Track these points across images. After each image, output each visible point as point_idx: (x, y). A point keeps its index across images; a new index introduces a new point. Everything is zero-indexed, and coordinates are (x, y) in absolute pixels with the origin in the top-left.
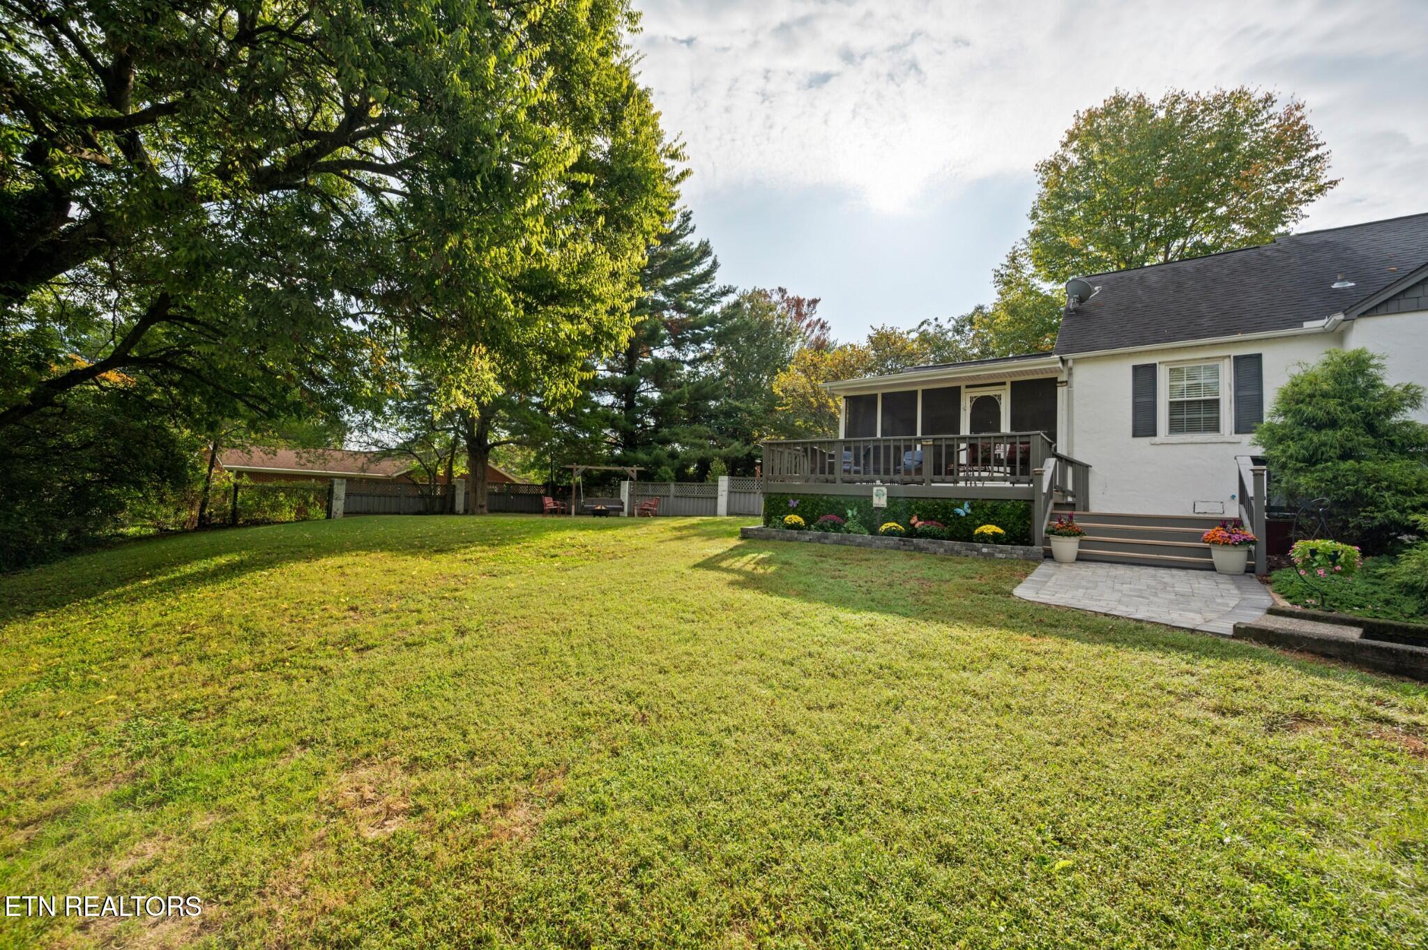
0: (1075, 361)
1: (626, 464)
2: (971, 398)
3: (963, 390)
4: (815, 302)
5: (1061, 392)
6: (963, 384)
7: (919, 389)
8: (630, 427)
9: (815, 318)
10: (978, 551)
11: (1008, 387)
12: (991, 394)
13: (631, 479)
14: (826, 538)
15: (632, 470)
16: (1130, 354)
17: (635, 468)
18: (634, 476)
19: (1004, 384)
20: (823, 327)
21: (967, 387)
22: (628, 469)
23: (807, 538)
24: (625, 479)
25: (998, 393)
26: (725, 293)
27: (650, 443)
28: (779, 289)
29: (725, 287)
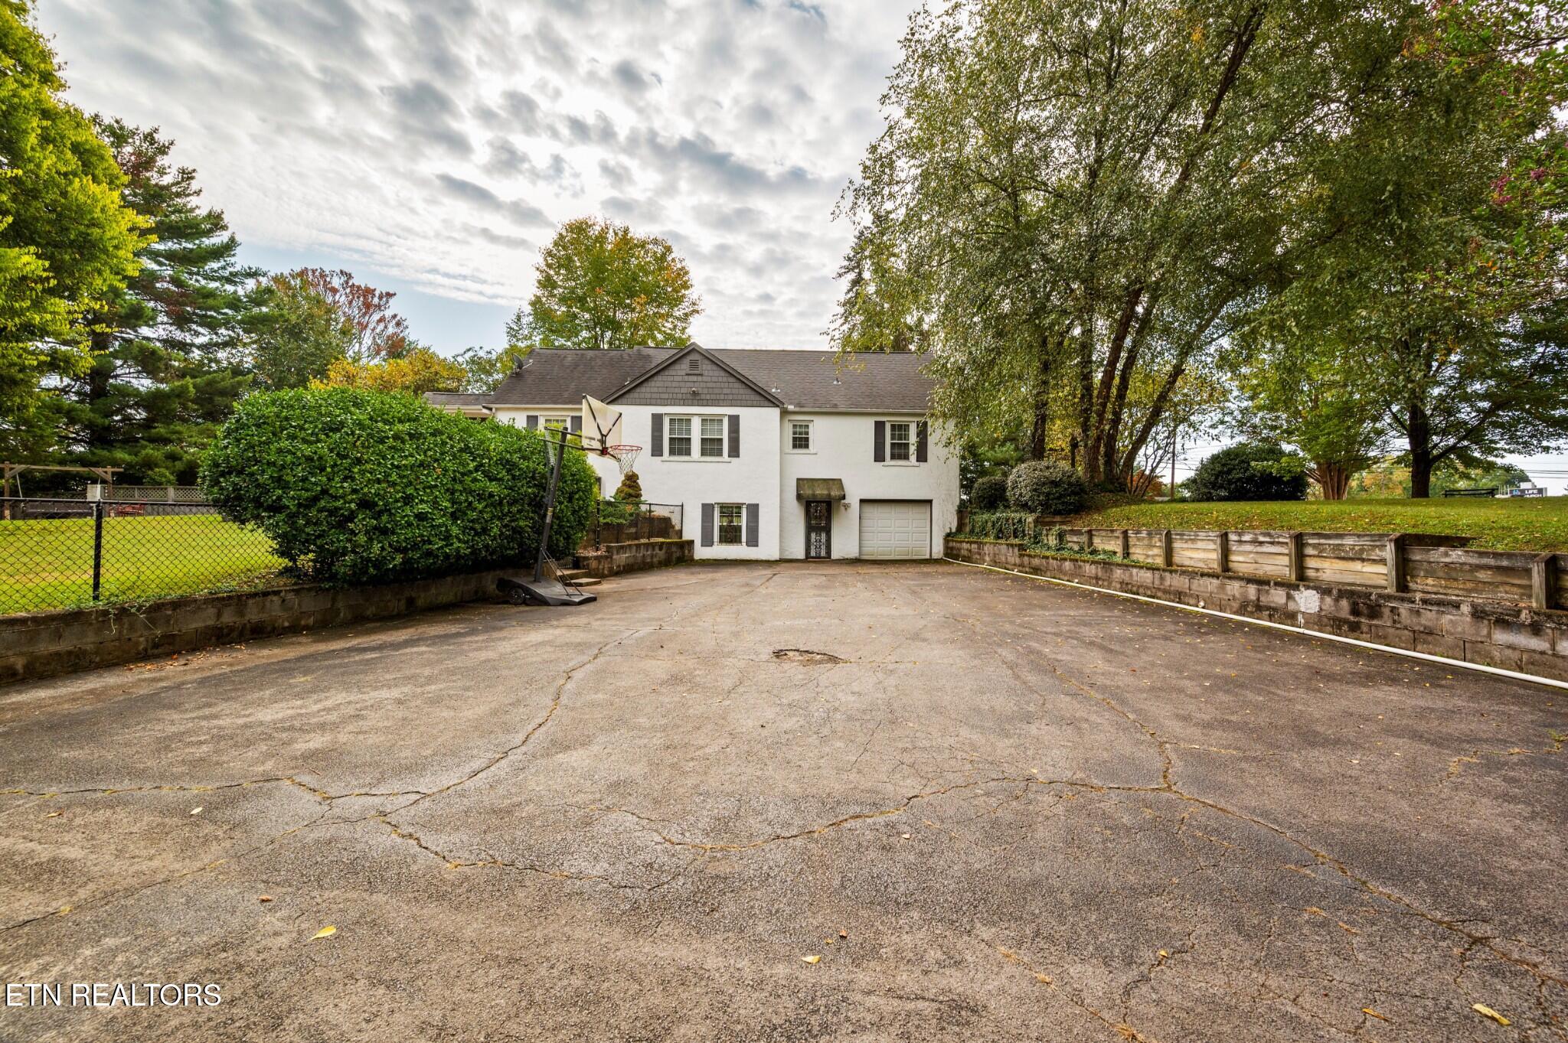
1: (96, 464)
4: (389, 295)
8: (100, 420)
9: (388, 313)
13: (104, 482)
15: (107, 472)
16: (526, 409)
17: (109, 469)
18: (109, 478)
20: (398, 324)
22: (99, 471)
24: (94, 482)
26: (253, 274)
27: (137, 440)
28: (341, 272)
29: (250, 268)
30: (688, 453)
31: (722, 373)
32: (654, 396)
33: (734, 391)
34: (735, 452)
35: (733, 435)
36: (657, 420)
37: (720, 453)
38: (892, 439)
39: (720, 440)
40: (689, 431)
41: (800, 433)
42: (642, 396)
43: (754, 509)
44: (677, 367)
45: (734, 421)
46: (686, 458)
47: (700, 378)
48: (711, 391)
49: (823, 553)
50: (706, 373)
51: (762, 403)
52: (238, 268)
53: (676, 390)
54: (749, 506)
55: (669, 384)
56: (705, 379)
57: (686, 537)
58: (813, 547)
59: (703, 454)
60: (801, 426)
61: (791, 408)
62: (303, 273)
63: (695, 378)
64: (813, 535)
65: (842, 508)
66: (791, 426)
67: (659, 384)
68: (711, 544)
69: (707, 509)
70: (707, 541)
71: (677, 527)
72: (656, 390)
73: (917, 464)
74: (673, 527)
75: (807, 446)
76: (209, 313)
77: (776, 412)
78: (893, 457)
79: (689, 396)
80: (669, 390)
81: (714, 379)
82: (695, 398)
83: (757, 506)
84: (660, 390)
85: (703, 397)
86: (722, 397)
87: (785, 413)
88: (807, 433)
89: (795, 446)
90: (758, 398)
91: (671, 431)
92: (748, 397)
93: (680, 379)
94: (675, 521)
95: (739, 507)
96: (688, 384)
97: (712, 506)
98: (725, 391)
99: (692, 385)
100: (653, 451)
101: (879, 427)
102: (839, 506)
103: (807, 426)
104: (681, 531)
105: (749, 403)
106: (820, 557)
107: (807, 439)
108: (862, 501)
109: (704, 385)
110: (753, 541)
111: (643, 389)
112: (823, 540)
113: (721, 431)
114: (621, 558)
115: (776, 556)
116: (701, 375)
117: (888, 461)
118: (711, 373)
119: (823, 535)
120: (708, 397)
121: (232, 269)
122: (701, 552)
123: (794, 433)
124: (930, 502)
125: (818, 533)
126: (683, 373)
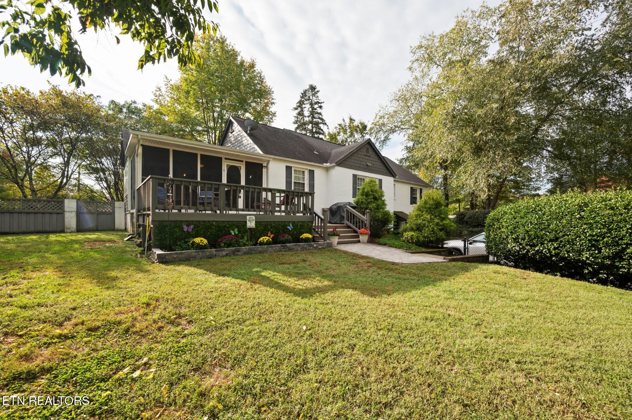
2: (227, 165)
3: (223, 160)
5: (264, 170)
6: (223, 157)
7: (199, 153)
10: (313, 246)
11: (244, 163)
12: (237, 165)
14: (239, 251)
16: (285, 161)
19: (242, 161)
21: (226, 159)
23: (224, 253)
25: (240, 165)
31: (376, 157)
32: (353, 164)
33: (380, 167)
36: (354, 177)
42: (349, 163)
44: (361, 150)
45: (380, 182)
48: (373, 165)
55: (358, 159)
56: (371, 159)
63: (367, 158)
67: (354, 158)
72: (353, 161)
79: (366, 167)
80: (359, 162)
81: (374, 160)
82: (368, 169)
86: (377, 169)
90: (387, 172)
92: (384, 171)
93: (362, 157)
96: (365, 160)
98: (377, 166)
100: (353, 195)
101: (411, 189)
105: (385, 174)
109: (370, 162)
111: (348, 160)
116: (370, 156)
118: (373, 156)
120: (372, 168)
126: (364, 154)
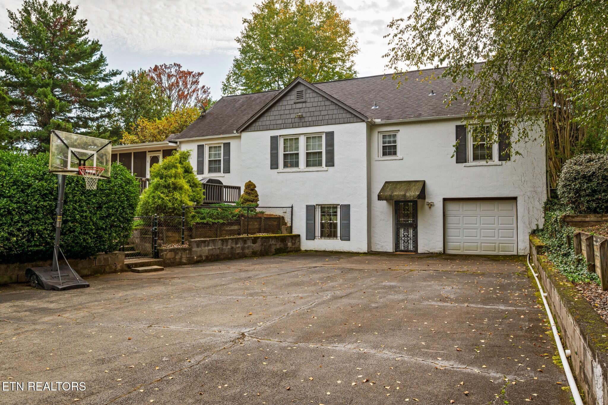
0: (180, 142)
2: (150, 157)
3: (147, 153)
4: (200, 74)
7: (133, 152)
9: (199, 86)
11: (162, 152)
16: (197, 141)
19: (160, 151)
25: (158, 155)
28: (175, 64)
29: (113, 71)
30: (297, 165)
31: (321, 99)
32: (272, 122)
33: (330, 112)
34: (331, 162)
35: (329, 148)
36: (274, 140)
37: (320, 164)
38: (475, 140)
39: (321, 153)
40: (297, 148)
41: (389, 142)
42: (264, 123)
43: (346, 208)
44: (288, 98)
45: (330, 136)
46: (295, 169)
47: (304, 105)
48: (312, 114)
49: (411, 247)
50: (309, 100)
51: (352, 119)
52: (107, 72)
53: (288, 116)
54: (342, 206)
55: (282, 112)
56: (308, 105)
57: (295, 232)
58: (402, 242)
59: (308, 165)
60: (390, 136)
61: (378, 121)
62: (156, 68)
63: (300, 105)
64: (402, 231)
65: (427, 207)
66: (381, 136)
67: (275, 113)
68: (314, 238)
69: (310, 210)
70: (311, 236)
71: (289, 225)
72: (273, 118)
73: (500, 163)
74: (286, 224)
75: (395, 153)
76: (93, 100)
77: (363, 126)
78: (475, 158)
79: (297, 120)
80: (283, 117)
81: (315, 104)
82: (301, 121)
83: (349, 206)
84: (277, 118)
85: (306, 119)
86: (321, 118)
87: (371, 127)
88: (395, 142)
89: (384, 154)
90: (348, 115)
91: (285, 149)
92: (340, 116)
93: (290, 107)
94: (288, 220)
95: (335, 207)
96: (296, 111)
97: (314, 207)
98: (323, 113)
99: (298, 111)
100: (272, 165)
101: (461, 131)
102: (423, 206)
103: (395, 136)
104: (291, 227)
105: (342, 120)
106: (407, 251)
107: (395, 147)
108: (445, 200)
109: (307, 110)
110: (346, 237)
111: (265, 118)
112: (411, 235)
113: (321, 145)
114: (205, 250)
115: (364, 249)
116: (305, 102)
117: (471, 163)
118: (312, 100)
119: (411, 231)
120: (310, 119)
121: (104, 73)
122: (306, 245)
123: (384, 143)
124: (515, 199)
125: (406, 229)
126: (292, 102)
